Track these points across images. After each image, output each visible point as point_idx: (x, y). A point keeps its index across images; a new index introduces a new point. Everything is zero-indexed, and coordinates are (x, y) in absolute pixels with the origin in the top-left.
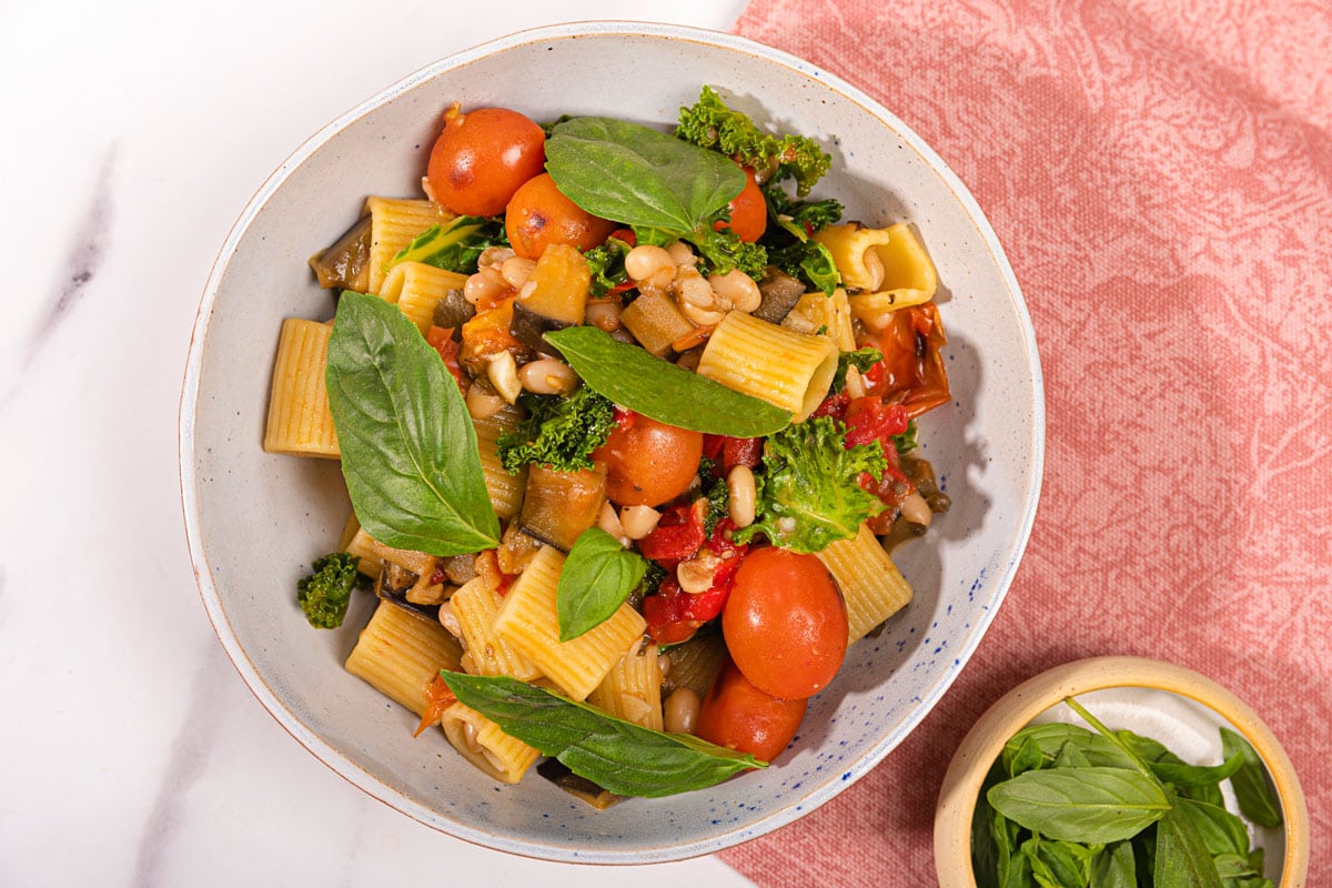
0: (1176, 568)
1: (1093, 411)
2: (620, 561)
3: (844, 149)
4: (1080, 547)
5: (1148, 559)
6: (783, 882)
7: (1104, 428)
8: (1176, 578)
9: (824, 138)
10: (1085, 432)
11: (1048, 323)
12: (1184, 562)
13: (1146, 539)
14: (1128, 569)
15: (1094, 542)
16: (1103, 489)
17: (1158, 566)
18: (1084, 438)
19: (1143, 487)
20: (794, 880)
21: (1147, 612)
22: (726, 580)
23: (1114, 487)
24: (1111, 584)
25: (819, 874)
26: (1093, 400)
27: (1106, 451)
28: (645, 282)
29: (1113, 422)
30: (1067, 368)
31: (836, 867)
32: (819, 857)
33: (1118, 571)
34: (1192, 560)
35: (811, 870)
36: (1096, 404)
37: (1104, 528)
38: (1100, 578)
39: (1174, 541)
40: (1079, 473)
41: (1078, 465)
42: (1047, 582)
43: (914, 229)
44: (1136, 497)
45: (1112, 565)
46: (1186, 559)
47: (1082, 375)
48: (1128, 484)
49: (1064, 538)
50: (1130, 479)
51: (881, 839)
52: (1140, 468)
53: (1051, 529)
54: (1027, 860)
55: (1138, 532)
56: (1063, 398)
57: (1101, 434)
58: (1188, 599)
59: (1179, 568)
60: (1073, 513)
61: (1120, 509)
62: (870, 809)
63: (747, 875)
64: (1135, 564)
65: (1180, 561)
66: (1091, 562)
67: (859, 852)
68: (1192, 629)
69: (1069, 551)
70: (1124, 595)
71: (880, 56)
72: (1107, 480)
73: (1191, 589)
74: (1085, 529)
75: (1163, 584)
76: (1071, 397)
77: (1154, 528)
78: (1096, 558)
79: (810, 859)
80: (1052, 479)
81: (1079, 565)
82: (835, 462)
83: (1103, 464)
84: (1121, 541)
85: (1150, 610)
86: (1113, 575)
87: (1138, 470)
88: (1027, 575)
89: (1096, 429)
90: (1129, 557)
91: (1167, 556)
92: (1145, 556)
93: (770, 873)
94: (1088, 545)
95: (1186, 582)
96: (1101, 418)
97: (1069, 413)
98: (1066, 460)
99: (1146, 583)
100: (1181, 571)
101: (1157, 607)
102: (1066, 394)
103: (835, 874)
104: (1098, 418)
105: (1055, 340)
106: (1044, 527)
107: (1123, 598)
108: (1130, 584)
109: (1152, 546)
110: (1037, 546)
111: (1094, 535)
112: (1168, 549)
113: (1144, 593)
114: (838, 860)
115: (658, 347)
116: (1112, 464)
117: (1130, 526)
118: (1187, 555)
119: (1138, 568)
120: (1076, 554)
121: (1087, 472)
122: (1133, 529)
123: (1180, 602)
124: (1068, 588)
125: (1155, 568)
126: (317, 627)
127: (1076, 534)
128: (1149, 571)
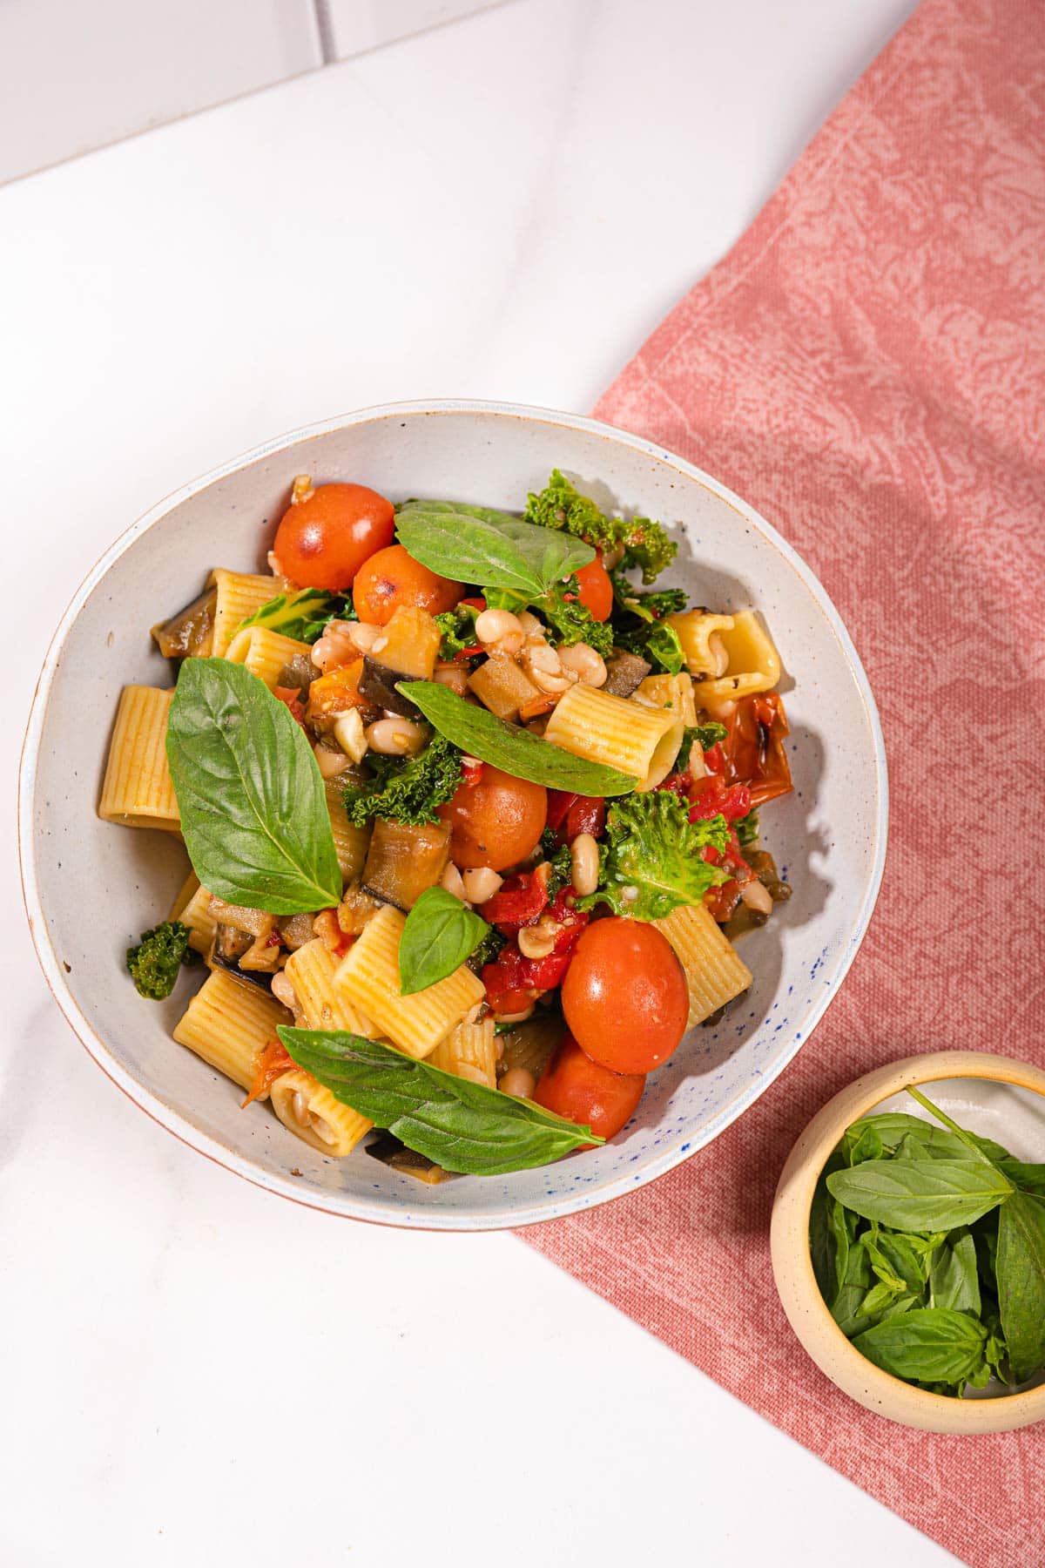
0: (1018, 974)
1: (935, 813)
2: (462, 919)
3: (691, 535)
4: (921, 951)
5: (989, 964)
6: (613, 1283)
7: (945, 831)
8: (1018, 984)
9: (671, 525)
10: (927, 834)
11: (890, 724)
12: (1026, 967)
13: (988, 944)
14: (969, 974)
15: (935, 946)
16: (945, 893)
17: (999, 971)
18: (925, 840)
19: (984, 891)
20: (625, 1282)
21: (989, 1017)
22: (567, 947)
23: (955, 891)
24: (952, 989)
25: (650, 1276)
26: (935, 803)
27: (947, 854)
28: (494, 645)
29: (955, 825)
30: (909, 770)
31: (668, 1269)
32: (652, 1259)
33: (959, 975)
34: (1034, 966)
35: (642, 1272)
36: (938, 807)
37: (945, 932)
38: (941, 983)
39: (1016, 946)
40: (921, 876)
41: (920, 868)
42: (888, 985)
43: (759, 617)
44: (978, 901)
45: (954, 970)
46: (1028, 964)
47: (924, 777)
48: (970, 887)
49: (904, 941)
50: (971, 883)
51: (715, 1241)
52: (982, 872)
53: (891, 932)
54: (866, 1252)
55: (979, 936)
56: (905, 800)
57: (943, 837)
58: (1030, 1005)
59: (1021, 974)
60: (914, 916)
61: (961, 913)
62: (704, 1211)
63: (576, 1275)
64: (977, 969)
65: (1022, 966)
66: (932, 966)
67: (692, 1255)
68: (1034, 1036)
69: (909, 955)
70: (965, 1000)
71: (725, 459)
72: (948, 884)
73: (1032, 995)
74: (926, 933)
75: (1005, 990)
76: (913, 799)
77: (995, 932)
78: (937, 962)
79: (642, 1260)
80: (893, 882)
81: (920, 969)
82: (678, 835)
83: (945, 868)
84: (962, 946)
85: (992, 1016)
86: (954, 980)
87: (980, 873)
88: (867, 979)
89: (938, 832)
90: (971, 962)
91: (1009, 961)
92: (987, 961)
93: (601, 1274)
94: (929, 949)
95: (1027, 988)
96: (943, 821)
97: (911, 815)
98: (908, 863)
99: (987, 988)
100: (1023, 977)
101: (999, 1013)
102: (908, 795)
103: (667, 1277)
104: (940, 820)
105: (897, 741)
106: (884, 931)
107: (963, 1003)
108: (972, 989)
109: (994, 951)
110: (877, 949)
111: (935, 938)
112: (1010, 954)
113: (985, 999)
114: (670, 1262)
115: (506, 711)
116: (954, 868)
117: (971, 930)
118: (1029, 961)
119: (979, 973)
120: (916, 958)
121: (929, 875)
122: (975, 933)
123: (1022, 1009)
124: (909, 992)
125: (996, 973)
126: (145, 996)
127: (916, 938)
128: (992, 976)
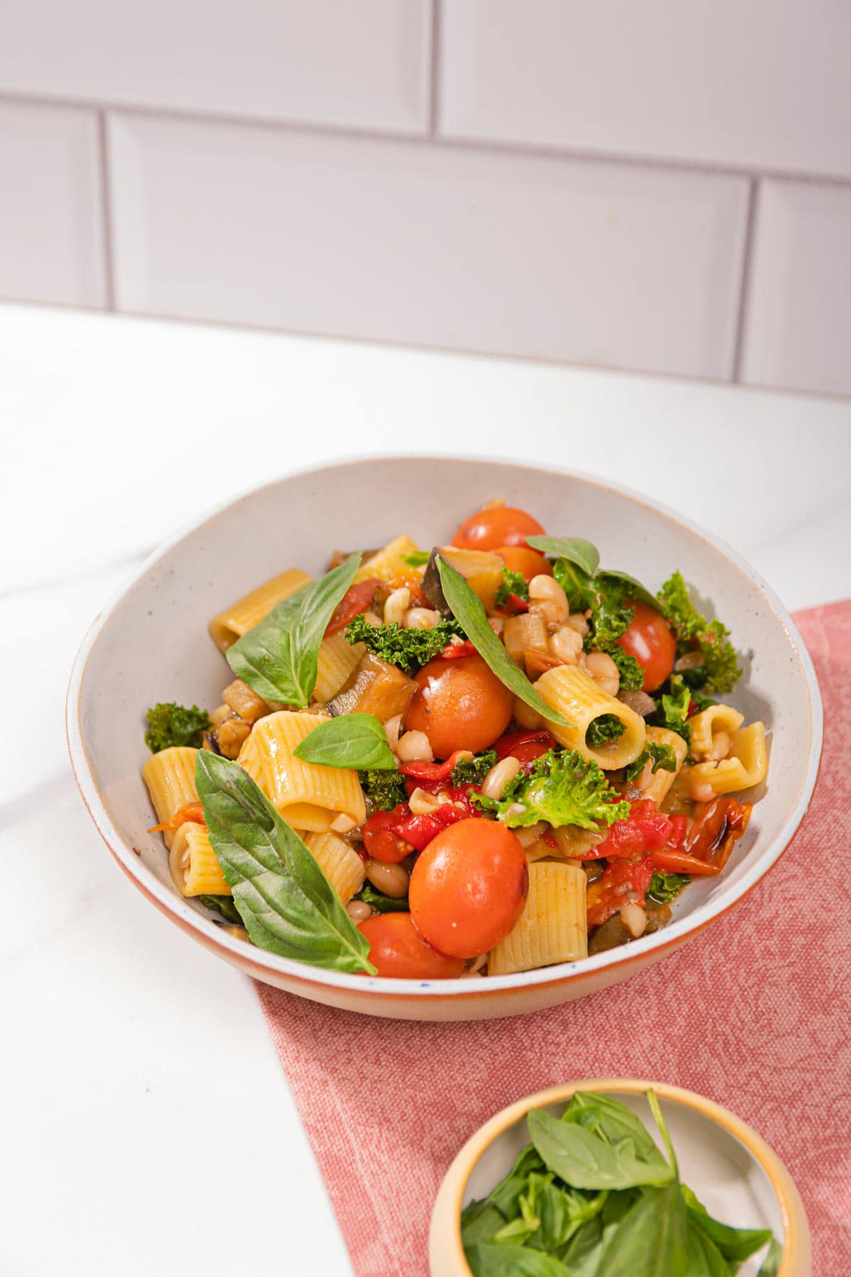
0: (825, 1126)
1: (836, 978)
3: (754, 664)
4: (757, 1072)
5: (807, 1108)
6: (329, 1145)
7: (836, 995)
8: (821, 1134)
9: (745, 652)
10: (819, 990)
11: (842, 900)
12: (836, 1124)
13: (816, 1092)
14: (786, 1108)
15: (772, 1074)
16: (806, 1039)
17: (812, 1117)
18: (815, 994)
19: (839, 1053)
20: (339, 1151)
21: (779, 1147)
23: (816, 1042)
24: (764, 1111)
25: (362, 1159)
26: (841, 969)
27: (826, 1012)
28: (537, 601)
29: (846, 993)
30: (835, 938)
31: (380, 1165)
32: (372, 1147)
33: (776, 1104)
34: (843, 1127)
35: (357, 1153)
36: (841, 974)
37: (787, 1068)
38: (757, 1103)
39: (839, 1104)
40: (794, 1018)
41: (797, 1012)
42: (714, 1083)
44: (829, 1058)
45: (776, 1099)
46: (839, 1123)
47: (844, 948)
48: (829, 1044)
49: (749, 1059)
50: (833, 1042)
51: (431, 1167)
52: (846, 1038)
53: (743, 1047)
55: (813, 1084)
56: (818, 958)
57: (831, 997)
58: (820, 1155)
59: (828, 1127)
60: (769, 1045)
61: (809, 1060)
62: (440, 1140)
63: (306, 1125)
64: (794, 1107)
65: (833, 1122)
66: (759, 1087)
67: (405, 1165)
68: (808, 1179)
69: (746, 1070)
70: (768, 1124)
72: (813, 1035)
73: (828, 1147)
74: (771, 1061)
75: (807, 1133)
76: (825, 960)
77: (828, 1087)
78: (765, 1086)
79: (364, 1145)
80: (769, 1013)
81: (747, 1085)
83: (817, 1021)
84: (793, 1085)
85: (782, 1147)
86: (769, 1105)
87: (843, 1038)
88: (699, 1069)
89: (829, 993)
90: (792, 1100)
91: (824, 1113)
92: (806, 1105)
93: (326, 1135)
94: (765, 1075)
95: (827, 1141)
96: (839, 986)
97: (816, 971)
98: (790, 1004)
99: (793, 1125)
100: (828, 1131)
101: (790, 1148)
102: (822, 956)
103: (374, 1167)
104: (836, 985)
105: (839, 914)
106: (738, 1044)
107: (766, 1126)
108: (779, 1119)
109: (817, 1100)
110: (722, 1053)
111: (775, 1069)
112: (829, 1109)
113: (786, 1131)
114: (384, 1158)
116: (825, 1024)
117: (809, 1077)
118: (842, 1121)
119: (794, 1110)
120: (749, 1075)
121: (801, 1021)
122: (810, 1079)
123: (812, 1154)
124: (726, 1096)
125: (808, 1118)
127: (760, 1061)
128: (803, 1118)
